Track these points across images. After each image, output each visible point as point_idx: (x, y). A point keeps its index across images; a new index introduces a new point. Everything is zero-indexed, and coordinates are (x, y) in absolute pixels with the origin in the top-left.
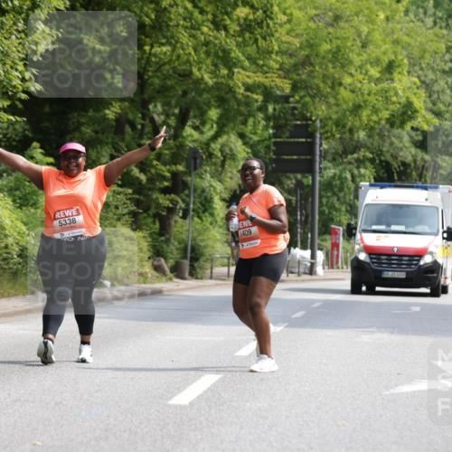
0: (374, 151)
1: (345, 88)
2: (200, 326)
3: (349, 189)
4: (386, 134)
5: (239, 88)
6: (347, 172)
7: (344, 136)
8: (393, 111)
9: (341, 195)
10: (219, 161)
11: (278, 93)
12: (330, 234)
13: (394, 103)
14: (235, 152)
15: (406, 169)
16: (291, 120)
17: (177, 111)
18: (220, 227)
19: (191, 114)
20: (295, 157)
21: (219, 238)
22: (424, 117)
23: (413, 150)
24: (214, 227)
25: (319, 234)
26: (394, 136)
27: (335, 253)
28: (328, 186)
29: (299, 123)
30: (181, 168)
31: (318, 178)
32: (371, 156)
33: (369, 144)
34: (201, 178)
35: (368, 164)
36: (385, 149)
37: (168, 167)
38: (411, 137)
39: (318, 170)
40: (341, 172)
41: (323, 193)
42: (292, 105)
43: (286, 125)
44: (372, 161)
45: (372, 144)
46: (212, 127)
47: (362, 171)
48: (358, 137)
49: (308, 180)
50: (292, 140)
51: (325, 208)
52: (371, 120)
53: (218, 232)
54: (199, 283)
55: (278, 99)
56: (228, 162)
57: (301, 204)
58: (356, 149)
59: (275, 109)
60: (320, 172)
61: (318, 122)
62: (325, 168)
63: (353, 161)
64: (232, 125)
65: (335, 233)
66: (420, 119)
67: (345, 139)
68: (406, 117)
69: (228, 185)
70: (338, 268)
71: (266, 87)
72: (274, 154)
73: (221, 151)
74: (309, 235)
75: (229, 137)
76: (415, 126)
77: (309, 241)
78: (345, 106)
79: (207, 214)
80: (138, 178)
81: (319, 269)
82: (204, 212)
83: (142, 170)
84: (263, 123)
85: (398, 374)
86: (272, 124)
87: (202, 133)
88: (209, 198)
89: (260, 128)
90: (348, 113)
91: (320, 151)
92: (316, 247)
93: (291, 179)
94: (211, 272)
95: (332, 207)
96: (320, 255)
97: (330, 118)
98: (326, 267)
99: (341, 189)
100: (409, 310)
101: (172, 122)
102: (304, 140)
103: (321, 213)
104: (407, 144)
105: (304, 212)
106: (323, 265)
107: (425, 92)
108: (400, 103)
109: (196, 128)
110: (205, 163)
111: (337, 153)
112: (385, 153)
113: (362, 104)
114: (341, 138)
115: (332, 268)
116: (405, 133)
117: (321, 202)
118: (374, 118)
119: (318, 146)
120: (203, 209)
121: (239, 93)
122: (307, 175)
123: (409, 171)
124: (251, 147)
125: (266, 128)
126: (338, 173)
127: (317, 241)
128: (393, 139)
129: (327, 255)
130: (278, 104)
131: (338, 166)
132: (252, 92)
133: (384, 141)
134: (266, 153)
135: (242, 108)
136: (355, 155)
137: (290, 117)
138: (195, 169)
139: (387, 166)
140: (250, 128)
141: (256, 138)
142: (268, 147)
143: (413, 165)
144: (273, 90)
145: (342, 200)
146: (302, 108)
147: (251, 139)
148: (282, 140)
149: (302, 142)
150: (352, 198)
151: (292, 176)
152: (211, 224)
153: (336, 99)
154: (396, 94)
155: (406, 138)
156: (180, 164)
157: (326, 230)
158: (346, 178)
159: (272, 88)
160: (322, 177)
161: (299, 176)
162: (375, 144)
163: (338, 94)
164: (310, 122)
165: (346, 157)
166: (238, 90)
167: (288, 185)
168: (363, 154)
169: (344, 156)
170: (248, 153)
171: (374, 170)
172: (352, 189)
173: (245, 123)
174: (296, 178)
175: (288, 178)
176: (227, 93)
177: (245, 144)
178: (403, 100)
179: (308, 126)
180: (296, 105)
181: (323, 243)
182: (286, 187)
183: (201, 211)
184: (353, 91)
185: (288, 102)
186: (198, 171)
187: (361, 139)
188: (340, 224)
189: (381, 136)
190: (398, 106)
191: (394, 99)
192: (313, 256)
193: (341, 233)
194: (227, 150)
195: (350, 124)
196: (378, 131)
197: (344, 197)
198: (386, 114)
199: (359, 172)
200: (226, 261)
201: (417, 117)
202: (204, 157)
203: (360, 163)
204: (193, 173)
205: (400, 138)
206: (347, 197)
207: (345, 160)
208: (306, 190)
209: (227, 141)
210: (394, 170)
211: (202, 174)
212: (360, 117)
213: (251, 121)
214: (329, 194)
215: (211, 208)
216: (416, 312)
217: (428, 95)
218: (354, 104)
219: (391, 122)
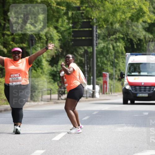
0: (124, 34)
1: (108, 2)
2: (35, 126)
3: (111, 53)
4: (130, 25)
5: (54, 3)
6: (111, 45)
7: (108, 26)
8: (132, 13)
9: (108, 56)
10: (45, 42)
11: (74, 5)
12: (102, 76)
13: (133, 9)
14: (53, 36)
15: (140, 42)
16: (81, 19)
18: (46, 75)
22: (148, 16)
23: (144, 33)
24: (43, 75)
25: (97, 77)
26: (134, 26)
27: (105, 86)
28: (101, 52)
29: (85, 20)
30: (25, 45)
31: (95, 48)
32: (122, 36)
33: (121, 31)
34: (36, 50)
35: (121, 40)
36: (129, 32)
38: (143, 26)
39: (95, 44)
42: (81, 11)
43: (78, 22)
44: (123, 39)
45: (123, 30)
47: (118, 44)
48: (116, 27)
49: (90, 50)
50: (82, 29)
51: (99, 64)
52: (122, 18)
53: (45, 77)
55: (74, 9)
56: (49, 41)
57: (87, 62)
58: (114, 33)
59: (73, 14)
60: (96, 46)
61: (95, 20)
62: (99, 43)
63: (113, 39)
64: (50, 22)
65: (105, 76)
66: (146, 17)
67: (109, 28)
68: (139, 16)
69: (49, 53)
70: (107, 94)
71: (67, 3)
72: (73, 37)
73: (46, 36)
74: (92, 78)
75: (50, 29)
76: (144, 20)
77: (92, 80)
78: (108, 11)
79: (39, 68)
80: (3, 51)
81: (97, 95)
82: (37, 67)
83: (5, 47)
84: (67, 21)
85: (135, 147)
86: (71, 21)
88: (40, 60)
89: (65, 24)
90: (110, 14)
91: (96, 35)
92: (95, 83)
93: (82, 49)
95: (103, 63)
96: (97, 88)
97: (101, 18)
98: (101, 93)
99: (108, 54)
100: (143, 114)
102: (88, 29)
103: (97, 66)
104: (141, 30)
105: (88, 66)
106: (99, 92)
107: (149, 3)
108: (136, 9)
110: (37, 42)
111: (105, 35)
112: (129, 35)
113: (117, 9)
114: (107, 28)
115: (104, 93)
116: (139, 24)
117: (97, 60)
118: (123, 17)
119: (95, 32)
120: (37, 66)
121: (53, 6)
122: (90, 47)
123: (142, 43)
124: (61, 33)
125: (68, 23)
126: (106, 45)
127: (96, 80)
128: (134, 27)
129: (101, 87)
130: (74, 11)
131: (106, 42)
132: (60, 5)
133: (129, 28)
134: (69, 36)
135: (55, 14)
136: (114, 36)
137: (80, 18)
138: (32, 45)
139: (131, 41)
140: (60, 24)
141: (63, 29)
142: (70, 33)
143: (144, 40)
144: (71, 4)
145: (108, 59)
146: (86, 13)
147: (60, 29)
148: (77, 29)
149: (87, 30)
150: (113, 58)
151: (81, 47)
152: (41, 73)
153: (104, 7)
154: (134, 4)
155: (140, 27)
156: (24, 43)
157: (100, 74)
158: (110, 48)
159: (70, 3)
160: (97, 47)
161: (86, 48)
162: (125, 30)
163: (104, 5)
164: (91, 20)
165: (110, 37)
166: (53, 5)
167: (80, 52)
168: (118, 35)
169: (109, 37)
170: (59, 37)
171: (124, 43)
172: (113, 53)
173: (57, 21)
174: (84, 49)
175: (80, 49)
177: (58, 32)
178: (138, 7)
179: (90, 22)
180: (84, 11)
181: (99, 82)
182: (79, 53)
183: (36, 67)
184: (112, 4)
186: (34, 46)
187: (117, 28)
188: (107, 71)
189: (128, 26)
190: (135, 10)
191: (133, 7)
192: (94, 88)
193: (108, 76)
194: (49, 35)
195: (111, 20)
196: (125, 23)
197: (109, 58)
198: (129, 15)
199: (117, 44)
200: (49, 92)
201: (145, 16)
202: (37, 39)
203: (117, 40)
204: (31, 47)
205: (137, 27)
206: (111, 58)
207: (109, 39)
208: (90, 55)
209: (49, 31)
210: (134, 43)
211: (36, 48)
212: (116, 17)
213: (60, 20)
214: (101, 56)
215: (41, 65)
216: (146, 115)
217: (151, 4)
218: (113, 9)
219: (132, 19)
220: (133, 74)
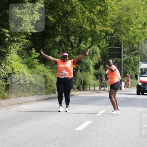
1: (131, 31)
3: (132, 63)
6: (132, 57)
7: (131, 46)
8: (146, 38)
9: (130, 65)
10: (91, 54)
11: (110, 33)
12: (126, 77)
14: (96, 51)
17: (78, 38)
18: (92, 75)
19: (83, 39)
20: (115, 53)
21: (92, 78)
25: (123, 77)
27: (128, 83)
28: (126, 62)
29: (116, 42)
31: (122, 59)
33: (138, 49)
34: (86, 59)
35: (138, 55)
37: (76, 56)
39: (122, 57)
40: (130, 57)
41: (124, 64)
42: (114, 37)
43: (112, 43)
46: (89, 43)
47: (136, 57)
48: (135, 46)
49: (119, 60)
50: (114, 47)
51: (125, 69)
52: (139, 41)
54: (85, 92)
55: (110, 35)
56: (94, 54)
58: (134, 50)
59: (109, 38)
60: (123, 58)
61: (122, 42)
62: (125, 56)
63: (133, 54)
64: (95, 43)
65: (128, 77)
69: (94, 62)
70: (129, 88)
71: (106, 31)
72: (109, 52)
73: (92, 51)
75: (95, 47)
78: (131, 37)
79: (88, 71)
81: (123, 88)
82: (87, 70)
84: (105, 42)
86: (108, 42)
87: (86, 45)
88: (88, 66)
89: (104, 44)
90: (132, 39)
91: (123, 51)
92: (122, 81)
93: (114, 60)
94: (89, 89)
95: (127, 68)
96: (123, 84)
97: (126, 41)
98: (125, 87)
99: (130, 63)
101: (77, 42)
102: (118, 47)
103: (123, 70)
106: (124, 87)
109: (84, 44)
111: (128, 52)
113: (136, 36)
114: (129, 47)
115: (127, 87)
117: (123, 67)
119: (122, 49)
122: (119, 58)
124: (102, 50)
125: (106, 44)
126: (129, 58)
127: (122, 79)
129: (125, 84)
131: (129, 55)
132: (102, 33)
134: (106, 52)
135: (99, 38)
136: (134, 52)
137: (114, 40)
140: (101, 44)
141: (103, 47)
142: (107, 50)
145: (130, 66)
146: (117, 38)
147: (101, 47)
148: (111, 47)
150: (133, 65)
151: (114, 59)
152: (89, 74)
153: (128, 34)
157: (125, 75)
158: (131, 59)
159: (108, 31)
161: (117, 59)
163: (128, 33)
164: (120, 42)
165: (131, 53)
166: (97, 32)
168: (136, 52)
170: (100, 51)
172: (133, 63)
173: (99, 42)
174: (116, 59)
176: (94, 33)
177: (100, 49)
181: (124, 80)
184: (133, 32)
185: (113, 36)
188: (129, 74)
193: (130, 77)
194: (94, 51)
195: (132, 42)
198: (143, 39)
200: (94, 85)
203: (135, 54)
207: (131, 54)
208: (119, 63)
212: (136, 40)
213: (101, 42)
214: (126, 64)
215: (89, 69)
218: (134, 36)
220: (143, 75)
